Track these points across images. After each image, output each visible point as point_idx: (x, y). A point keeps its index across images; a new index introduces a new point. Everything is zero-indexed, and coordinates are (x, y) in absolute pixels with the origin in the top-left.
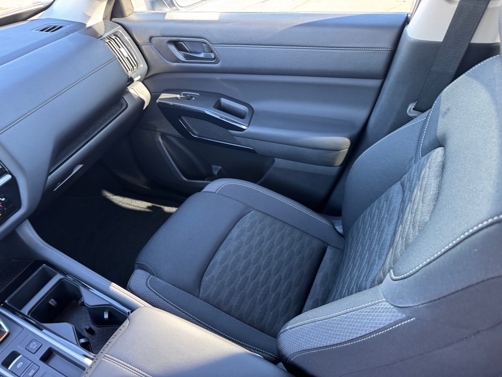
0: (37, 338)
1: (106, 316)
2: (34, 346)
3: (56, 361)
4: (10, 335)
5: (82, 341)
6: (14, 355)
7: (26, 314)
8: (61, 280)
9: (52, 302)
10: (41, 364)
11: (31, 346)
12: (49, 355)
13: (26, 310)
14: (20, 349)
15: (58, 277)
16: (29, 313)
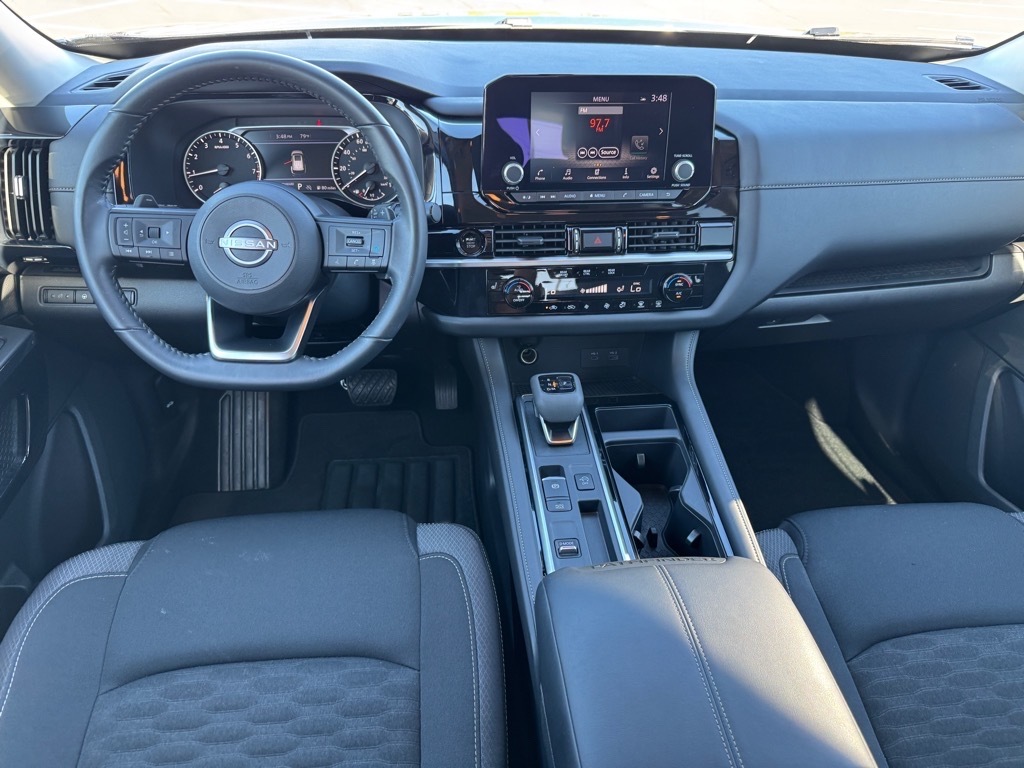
0: (594, 478)
1: (691, 538)
2: (585, 482)
3: (592, 523)
4: (570, 448)
5: (637, 534)
6: (557, 471)
7: (605, 442)
8: (674, 440)
9: (641, 458)
10: (577, 508)
11: (582, 479)
12: (590, 508)
13: (608, 437)
14: (569, 470)
15: (674, 433)
16: (609, 443)
